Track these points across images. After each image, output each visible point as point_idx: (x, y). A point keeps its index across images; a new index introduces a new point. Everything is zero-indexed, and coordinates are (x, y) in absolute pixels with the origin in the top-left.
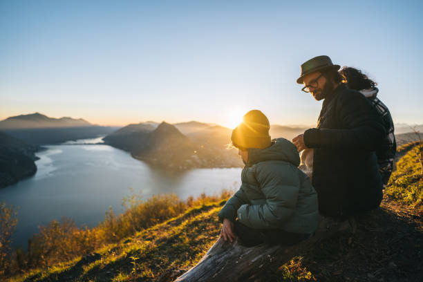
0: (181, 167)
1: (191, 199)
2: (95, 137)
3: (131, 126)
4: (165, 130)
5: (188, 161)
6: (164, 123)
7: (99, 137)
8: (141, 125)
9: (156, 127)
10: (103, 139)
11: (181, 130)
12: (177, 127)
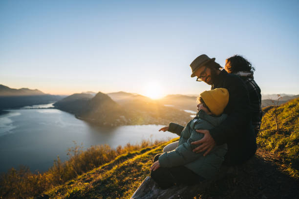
0: (112, 125)
1: (120, 148)
2: (47, 103)
3: (75, 95)
4: (101, 98)
5: (118, 120)
6: (100, 93)
7: (50, 103)
8: (82, 94)
9: (94, 95)
10: (53, 105)
11: (112, 97)
12: (110, 96)
